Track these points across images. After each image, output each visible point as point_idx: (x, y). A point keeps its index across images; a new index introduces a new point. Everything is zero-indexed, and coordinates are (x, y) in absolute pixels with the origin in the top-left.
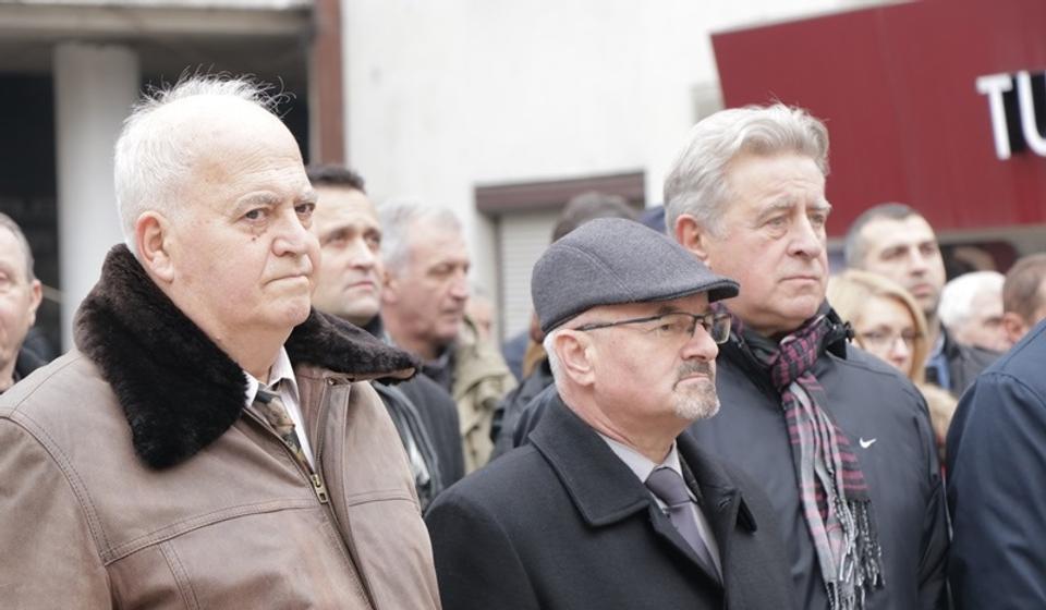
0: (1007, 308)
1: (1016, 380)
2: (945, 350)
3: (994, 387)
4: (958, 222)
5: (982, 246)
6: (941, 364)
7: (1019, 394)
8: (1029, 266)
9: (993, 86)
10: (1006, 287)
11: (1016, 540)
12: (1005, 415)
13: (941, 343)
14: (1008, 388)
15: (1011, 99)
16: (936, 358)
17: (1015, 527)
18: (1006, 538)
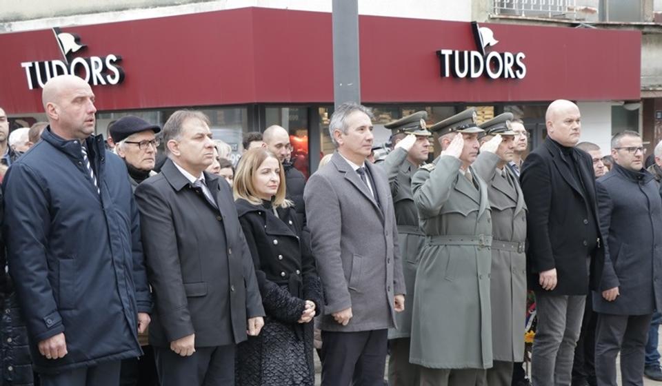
0: (30, 141)
1: (26, 165)
2: (9, 153)
3: (18, 167)
4: (16, 112)
5: (24, 119)
6: (8, 158)
7: (27, 170)
8: (36, 126)
9: (27, 65)
10: (30, 132)
11: (25, 218)
12: (22, 177)
13: (8, 151)
14: (23, 167)
15: (32, 69)
16: (6, 156)
17: (26, 215)
18: (22, 217)
